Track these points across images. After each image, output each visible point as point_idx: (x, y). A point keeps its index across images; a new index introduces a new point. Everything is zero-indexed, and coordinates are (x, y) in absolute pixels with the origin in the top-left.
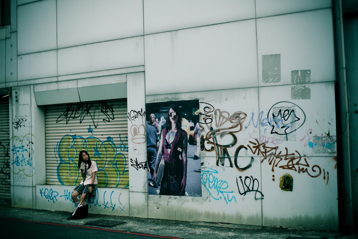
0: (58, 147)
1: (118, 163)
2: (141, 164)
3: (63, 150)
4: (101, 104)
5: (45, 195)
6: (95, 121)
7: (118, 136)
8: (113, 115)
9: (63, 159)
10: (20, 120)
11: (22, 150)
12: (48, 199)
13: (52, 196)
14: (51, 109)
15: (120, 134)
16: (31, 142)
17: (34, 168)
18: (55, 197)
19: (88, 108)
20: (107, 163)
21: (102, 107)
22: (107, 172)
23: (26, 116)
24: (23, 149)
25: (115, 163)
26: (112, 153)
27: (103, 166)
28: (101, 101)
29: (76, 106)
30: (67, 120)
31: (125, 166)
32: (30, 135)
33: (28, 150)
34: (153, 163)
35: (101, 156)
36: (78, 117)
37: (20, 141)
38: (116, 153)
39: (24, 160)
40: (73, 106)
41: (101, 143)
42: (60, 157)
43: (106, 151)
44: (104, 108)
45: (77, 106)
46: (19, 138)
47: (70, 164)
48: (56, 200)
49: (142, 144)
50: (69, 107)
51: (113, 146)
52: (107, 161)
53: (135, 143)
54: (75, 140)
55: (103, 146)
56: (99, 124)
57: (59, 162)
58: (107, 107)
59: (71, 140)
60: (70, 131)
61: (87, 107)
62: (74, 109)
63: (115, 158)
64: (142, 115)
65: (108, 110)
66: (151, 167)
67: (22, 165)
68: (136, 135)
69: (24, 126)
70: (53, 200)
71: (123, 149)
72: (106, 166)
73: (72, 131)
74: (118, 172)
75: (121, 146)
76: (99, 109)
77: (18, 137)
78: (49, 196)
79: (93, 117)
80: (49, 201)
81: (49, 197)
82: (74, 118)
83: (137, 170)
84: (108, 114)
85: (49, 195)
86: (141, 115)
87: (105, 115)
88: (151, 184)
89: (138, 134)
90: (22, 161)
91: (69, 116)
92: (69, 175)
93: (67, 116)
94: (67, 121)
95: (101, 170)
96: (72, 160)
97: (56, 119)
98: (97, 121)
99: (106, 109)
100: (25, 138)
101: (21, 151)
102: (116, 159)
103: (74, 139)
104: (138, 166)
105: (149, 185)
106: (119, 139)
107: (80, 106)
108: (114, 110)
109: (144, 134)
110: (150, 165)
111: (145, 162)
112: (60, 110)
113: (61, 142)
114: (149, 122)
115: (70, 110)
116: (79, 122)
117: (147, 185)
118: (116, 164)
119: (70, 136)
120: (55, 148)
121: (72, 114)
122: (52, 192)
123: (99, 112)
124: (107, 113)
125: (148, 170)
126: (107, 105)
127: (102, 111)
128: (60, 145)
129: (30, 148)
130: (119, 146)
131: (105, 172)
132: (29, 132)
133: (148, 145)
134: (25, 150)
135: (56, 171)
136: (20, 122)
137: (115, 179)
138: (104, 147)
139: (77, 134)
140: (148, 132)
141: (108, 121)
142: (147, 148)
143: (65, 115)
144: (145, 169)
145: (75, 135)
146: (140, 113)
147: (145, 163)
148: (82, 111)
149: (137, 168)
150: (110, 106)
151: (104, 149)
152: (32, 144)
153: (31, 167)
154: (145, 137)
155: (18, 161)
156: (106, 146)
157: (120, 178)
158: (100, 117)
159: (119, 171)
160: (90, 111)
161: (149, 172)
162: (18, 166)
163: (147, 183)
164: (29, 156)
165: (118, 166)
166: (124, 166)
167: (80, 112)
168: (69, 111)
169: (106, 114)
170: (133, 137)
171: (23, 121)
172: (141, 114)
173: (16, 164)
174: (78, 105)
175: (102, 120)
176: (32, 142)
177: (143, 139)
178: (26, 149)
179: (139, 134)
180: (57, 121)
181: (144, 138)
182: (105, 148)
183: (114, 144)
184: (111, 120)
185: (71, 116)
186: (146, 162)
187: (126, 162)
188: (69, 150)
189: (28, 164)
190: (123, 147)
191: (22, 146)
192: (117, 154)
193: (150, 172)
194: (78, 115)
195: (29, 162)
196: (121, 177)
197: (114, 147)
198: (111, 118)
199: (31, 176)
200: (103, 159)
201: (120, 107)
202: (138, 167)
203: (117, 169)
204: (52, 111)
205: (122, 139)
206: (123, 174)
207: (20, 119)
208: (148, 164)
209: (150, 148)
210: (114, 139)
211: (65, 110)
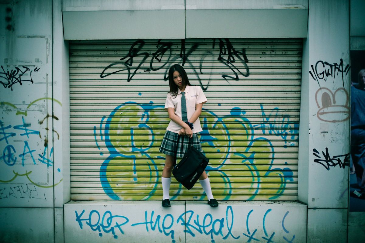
0: (104, 125)
1: (256, 156)
2: (337, 158)
3: (118, 132)
4: (217, 47)
5: (89, 224)
6: (201, 77)
7: (259, 107)
8: (247, 68)
9: (117, 150)
10: (18, 69)
11: (24, 132)
12: (100, 231)
13: (109, 224)
14: (87, 51)
15: (261, 104)
16: (51, 114)
17: (59, 170)
18: (118, 226)
19: (186, 52)
20: (229, 156)
21: (221, 52)
22: (228, 174)
23: (37, 61)
24: (26, 130)
25: (248, 156)
26: (245, 138)
27: (221, 162)
28: (219, 41)
29: (155, 47)
30: (129, 73)
31: (272, 162)
32: (50, 102)
33: (43, 133)
34: (362, 157)
35: (215, 144)
36: (160, 68)
37: (19, 113)
38: (252, 138)
39: (29, 154)
40: (145, 47)
41: (216, 119)
42: (109, 146)
43: (229, 134)
44: (225, 54)
45: (157, 47)
46: (15, 107)
47: (135, 158)
48: (122, 232)
49: (339, 123)
50: (136, 47)
51: (245, 125)
52: (229, 152)
53: (326, 121)
54: (150, 113)
55: (222, 125)
56: (211, 83)
57: (108, 155)
58: (232, 53)
59: (141, 113)
60: (137, 95)
61: (183, 49)
62: (148, 52)
63: (249, 147)
64: (342, 72)
65: (236, 58)
66: (359, 163)
67: (23, 164)
68: (328, 106)
69: (32, 82)
70: (113, 233)
71: (267, 132)
72: (227, 162)
73: (143, 95)
74: (255, 174)
75: (264, 126)
76: (213, 55)
77: (13, 106)
78: (102, 225)
79: (198, 70)
80: (101, 235)
81: (101, 228)
82: (148, 70)
83: (328, 169)
84: (235, 66)
85: (100, 222)
86: (339, 70)
87: (229, 67)
88: (356, 193)
89: (333, 104)
90: (23, 154)
91: (135, 65)
92: (132, 180)
93: (131, 65)
94: (129, 75)
95: (216, 170)
96: (143, 152)
97: (101, 71)
98: (208, 78)
99: (230, 55)
100: (32, 107)
101: (22, 135)
102: (251, 150)
103: (147, 110)
104: (330, 163)
105: (352, 195)
106: (260, 113)
107: (166, 47)
108: (249, 58)
109: (345, 105)
110: (356, 160)
111: (346, 155)
112: (113, 53)
113: (111, 116)
114: (358, 84)
115: (139, 53)
116: (163, 78)
117: (346, 195)
118: (251, 159)
119: (138, 104)
120: (95, 128)
121: (143, 61)
122: (111, 217)
123: (214, 61)
124: (233, 64)
125: (351, 169)
126: (234, 49)
127: (220, 59)
128: (108, 122)
129: (47, 129)
130: (260, 126)
131: (224, 174)
132: (47, 94)
133: (353, 125)
134: (32, 133)
135: (98, 173)
136: (20, 73)
137: (249, 186)
138: (223, 127)
139: (154, 101)
140: (356, 101)
141: (233, 78)
142: (352, 129)
143: (126, 63)
144: (344, 167)
145: (151, 103)
146: (337, 66)
147: (344, 157)
148: (170, 57)
149: (326, 165)
150: (241, 52)
151: (223, 131)
152: (54, 120)
153: (51, 168)
154: (346, 110)
155: (10, 155)
156: (228, 125)
157: (259, 183)
158: (215, 70)
159: (257, 171)
160: (189, 58)
161: (353, 173)
162: (13, 165)
163: (347, 192)
164: (46, 145)
165: (255, 162)
166: (270, 162)
167: (165, 58)
168: (136, 55)
169: (229, 65)
170: (321, 109)
171: (28, 72)
172: (341, 68)
173: (5, 161)
174: (161, 46)
175: (220, 77)
176: (55, 115)
177: (344, 114)
178: (37, 130)
179: (335, 105)
180: (102, 75)
181: (344, 112)
182: (226, 128)
183: (248, 122)
184: (240, 77)
185: (142, 66)
186: (348, 154)
187: (273, 154)
188: (134, 132)
189: (43, 162)
190: (269, 127)
191: (23, 124)
192: (253, 141)
193: (355, 172)
194: (161, 64)
195: (46, 157)
196: (261, 181)
197: (248, 126)
198: (242, 74)
199: (50, 187)
200: (221, 150)
201: (264, 54)
202: (328, 165)
203: (252, 168)
204: (89, 53)
205: (267, 113)
206: (265, 176)
207: (20, 66)
208: (351, 159)
209: (357, 130)
210: (247, 113)
211: (126, 53)
